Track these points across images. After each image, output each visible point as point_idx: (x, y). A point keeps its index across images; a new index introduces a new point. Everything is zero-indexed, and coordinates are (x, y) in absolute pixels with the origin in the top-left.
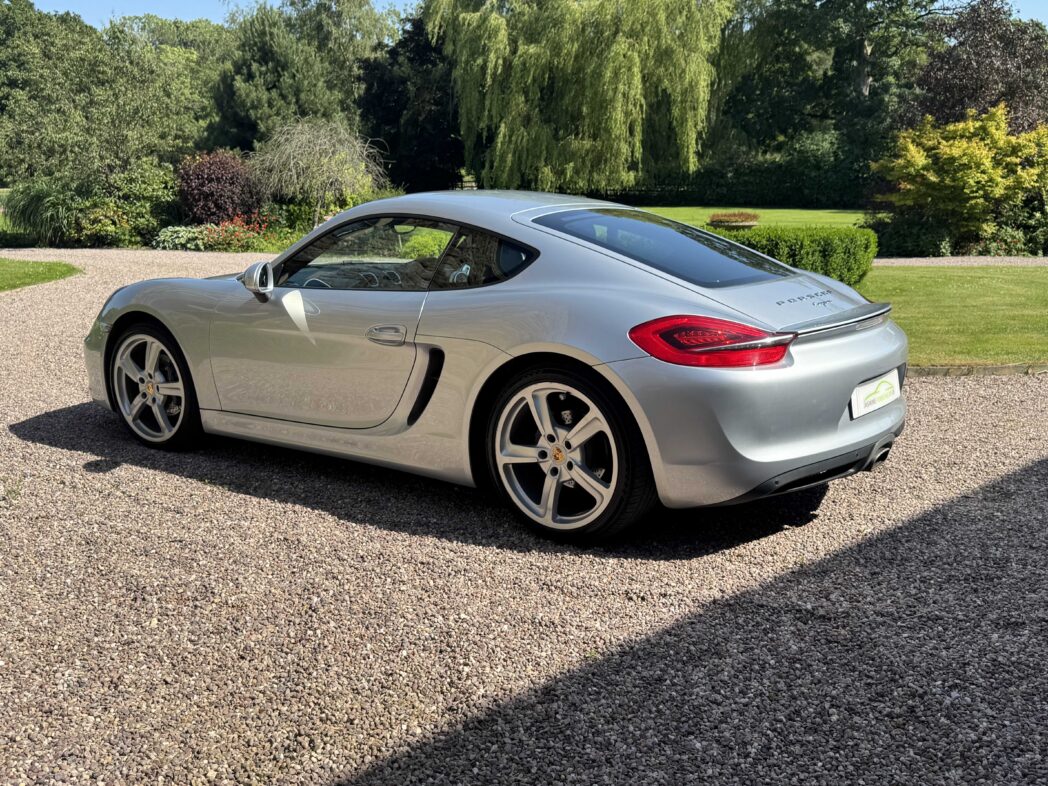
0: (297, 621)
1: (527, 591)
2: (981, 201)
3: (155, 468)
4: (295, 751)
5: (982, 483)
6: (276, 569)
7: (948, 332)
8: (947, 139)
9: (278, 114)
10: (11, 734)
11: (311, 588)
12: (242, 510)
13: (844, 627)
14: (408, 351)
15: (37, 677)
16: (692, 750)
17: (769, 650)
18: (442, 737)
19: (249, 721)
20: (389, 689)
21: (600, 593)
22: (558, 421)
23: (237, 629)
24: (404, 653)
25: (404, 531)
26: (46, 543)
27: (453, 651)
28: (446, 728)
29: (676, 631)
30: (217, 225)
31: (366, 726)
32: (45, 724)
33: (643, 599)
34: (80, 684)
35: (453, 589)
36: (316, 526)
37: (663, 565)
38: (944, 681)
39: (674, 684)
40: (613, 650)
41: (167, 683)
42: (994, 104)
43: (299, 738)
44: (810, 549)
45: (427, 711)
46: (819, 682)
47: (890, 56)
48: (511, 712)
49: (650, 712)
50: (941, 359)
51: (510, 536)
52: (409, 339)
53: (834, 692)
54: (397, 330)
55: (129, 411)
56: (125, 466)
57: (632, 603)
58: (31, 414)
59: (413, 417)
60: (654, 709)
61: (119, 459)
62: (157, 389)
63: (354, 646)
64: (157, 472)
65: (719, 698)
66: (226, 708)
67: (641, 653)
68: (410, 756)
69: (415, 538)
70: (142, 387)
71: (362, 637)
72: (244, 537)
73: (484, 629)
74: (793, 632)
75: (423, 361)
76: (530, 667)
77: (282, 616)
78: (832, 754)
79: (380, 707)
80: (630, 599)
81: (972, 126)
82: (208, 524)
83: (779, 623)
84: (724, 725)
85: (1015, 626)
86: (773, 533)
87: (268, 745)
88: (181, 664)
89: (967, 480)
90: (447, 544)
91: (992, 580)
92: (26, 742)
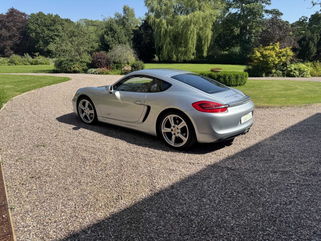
0: (118, 168)
1: (168, 161)
2: (272, 64)
3: (88, 129)
4: (118, 200)
5: (269, 136)
6: (114, 155)
7: (263, 98)
8: (265, 50)
9: (114, 43)
10: (58, 194)
11: (121, 160)
12: (107, 140)
13: (237, 172)
14: (143, 106)
15: (63, 180)
16: (203, 201)
17: (221, 177)
18: (149, 197)
19: (108, 192)
20: (138, 185)
21: (184, 163)
22: (175, 123)
23: (106, 170)
24: (141, 176)
25: (142, 146)
26: (64, 148)
27: (152, 176)
28: (150, 195)
29: (201, 172)
30: (101, 68)
31: (133, 194)
32: (65, 192)
33: (193, 164)
34: (72, 182)
35: (152, 161)
36: (123, 145)
37: (198, 155)
38: (259, 186)
39: (200, 185)
40: (187, 177)
41: (90, 182)
42: (276, 42)
43: (119, 197)
44: (231, 152)
45: (146, 191)
46: (232, 185)
47: (253, 29)
48: (164, 191)
49: (194, 192)
50: (262, 105)
51: (165, 148)
52: (143, 104)
53: (235, 188)
54: (140, 101)
55: (82, 116)
56: (81, 128)
57: (191, 165)
58: (61, 115)
59: (144, 120)
60: (195, 191)
61: (80, 127)
62: (88, 112)
63: (131, 174)
64: (88, 130)
65: (209, 189)
66: (103, 189)
67: (193, 178)
68: (142, 201)
69: (144, 148)
70: (85, 111)
71: (132, 172)
72: (107, 147)
73: (159, 171)
74: (226, 173)
75: (146, 108)
76: (168, 180)
77: (115, 166)
78: (234, 203)
79: (136, 190)
80: (191, 164)
81: (271, 47)
82: (99, 143)
83: (223, 171)
84: (210, 196)
85: (275, 172)
86: (223, 148)
87: (112, 198)
88: (94, 178)
89: (267, 135)
90: (151, 149)
91: (271, 161)
92: (61, 196)
